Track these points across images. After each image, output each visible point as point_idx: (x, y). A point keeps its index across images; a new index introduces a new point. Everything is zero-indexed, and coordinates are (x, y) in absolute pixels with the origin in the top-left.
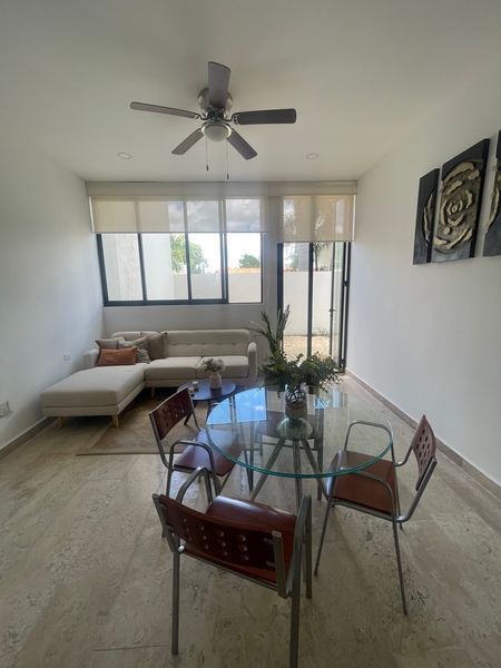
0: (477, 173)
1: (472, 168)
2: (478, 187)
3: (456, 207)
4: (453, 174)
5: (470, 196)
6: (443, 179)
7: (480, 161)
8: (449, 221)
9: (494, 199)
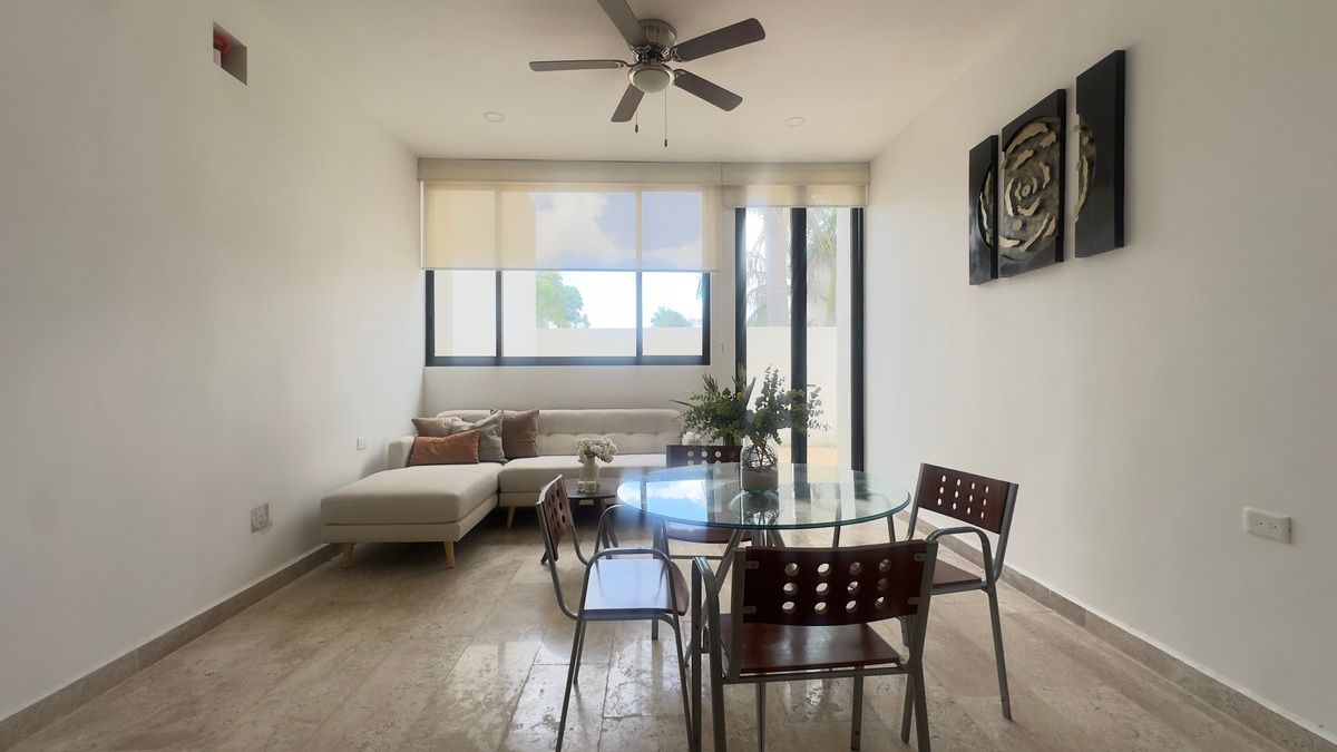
0: (1053, 137)
1: (1045, 130)
2: (1057, 157)
3: (1028, 188)
4: (1018, 141)
5: (1046, 170)
6: (1005, 150)
7: (1056, 120)
8: (1020, 210)
9: (1081, 171)
